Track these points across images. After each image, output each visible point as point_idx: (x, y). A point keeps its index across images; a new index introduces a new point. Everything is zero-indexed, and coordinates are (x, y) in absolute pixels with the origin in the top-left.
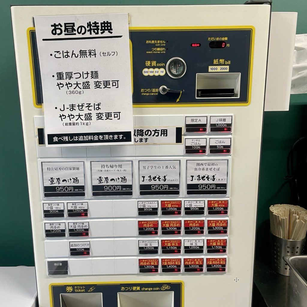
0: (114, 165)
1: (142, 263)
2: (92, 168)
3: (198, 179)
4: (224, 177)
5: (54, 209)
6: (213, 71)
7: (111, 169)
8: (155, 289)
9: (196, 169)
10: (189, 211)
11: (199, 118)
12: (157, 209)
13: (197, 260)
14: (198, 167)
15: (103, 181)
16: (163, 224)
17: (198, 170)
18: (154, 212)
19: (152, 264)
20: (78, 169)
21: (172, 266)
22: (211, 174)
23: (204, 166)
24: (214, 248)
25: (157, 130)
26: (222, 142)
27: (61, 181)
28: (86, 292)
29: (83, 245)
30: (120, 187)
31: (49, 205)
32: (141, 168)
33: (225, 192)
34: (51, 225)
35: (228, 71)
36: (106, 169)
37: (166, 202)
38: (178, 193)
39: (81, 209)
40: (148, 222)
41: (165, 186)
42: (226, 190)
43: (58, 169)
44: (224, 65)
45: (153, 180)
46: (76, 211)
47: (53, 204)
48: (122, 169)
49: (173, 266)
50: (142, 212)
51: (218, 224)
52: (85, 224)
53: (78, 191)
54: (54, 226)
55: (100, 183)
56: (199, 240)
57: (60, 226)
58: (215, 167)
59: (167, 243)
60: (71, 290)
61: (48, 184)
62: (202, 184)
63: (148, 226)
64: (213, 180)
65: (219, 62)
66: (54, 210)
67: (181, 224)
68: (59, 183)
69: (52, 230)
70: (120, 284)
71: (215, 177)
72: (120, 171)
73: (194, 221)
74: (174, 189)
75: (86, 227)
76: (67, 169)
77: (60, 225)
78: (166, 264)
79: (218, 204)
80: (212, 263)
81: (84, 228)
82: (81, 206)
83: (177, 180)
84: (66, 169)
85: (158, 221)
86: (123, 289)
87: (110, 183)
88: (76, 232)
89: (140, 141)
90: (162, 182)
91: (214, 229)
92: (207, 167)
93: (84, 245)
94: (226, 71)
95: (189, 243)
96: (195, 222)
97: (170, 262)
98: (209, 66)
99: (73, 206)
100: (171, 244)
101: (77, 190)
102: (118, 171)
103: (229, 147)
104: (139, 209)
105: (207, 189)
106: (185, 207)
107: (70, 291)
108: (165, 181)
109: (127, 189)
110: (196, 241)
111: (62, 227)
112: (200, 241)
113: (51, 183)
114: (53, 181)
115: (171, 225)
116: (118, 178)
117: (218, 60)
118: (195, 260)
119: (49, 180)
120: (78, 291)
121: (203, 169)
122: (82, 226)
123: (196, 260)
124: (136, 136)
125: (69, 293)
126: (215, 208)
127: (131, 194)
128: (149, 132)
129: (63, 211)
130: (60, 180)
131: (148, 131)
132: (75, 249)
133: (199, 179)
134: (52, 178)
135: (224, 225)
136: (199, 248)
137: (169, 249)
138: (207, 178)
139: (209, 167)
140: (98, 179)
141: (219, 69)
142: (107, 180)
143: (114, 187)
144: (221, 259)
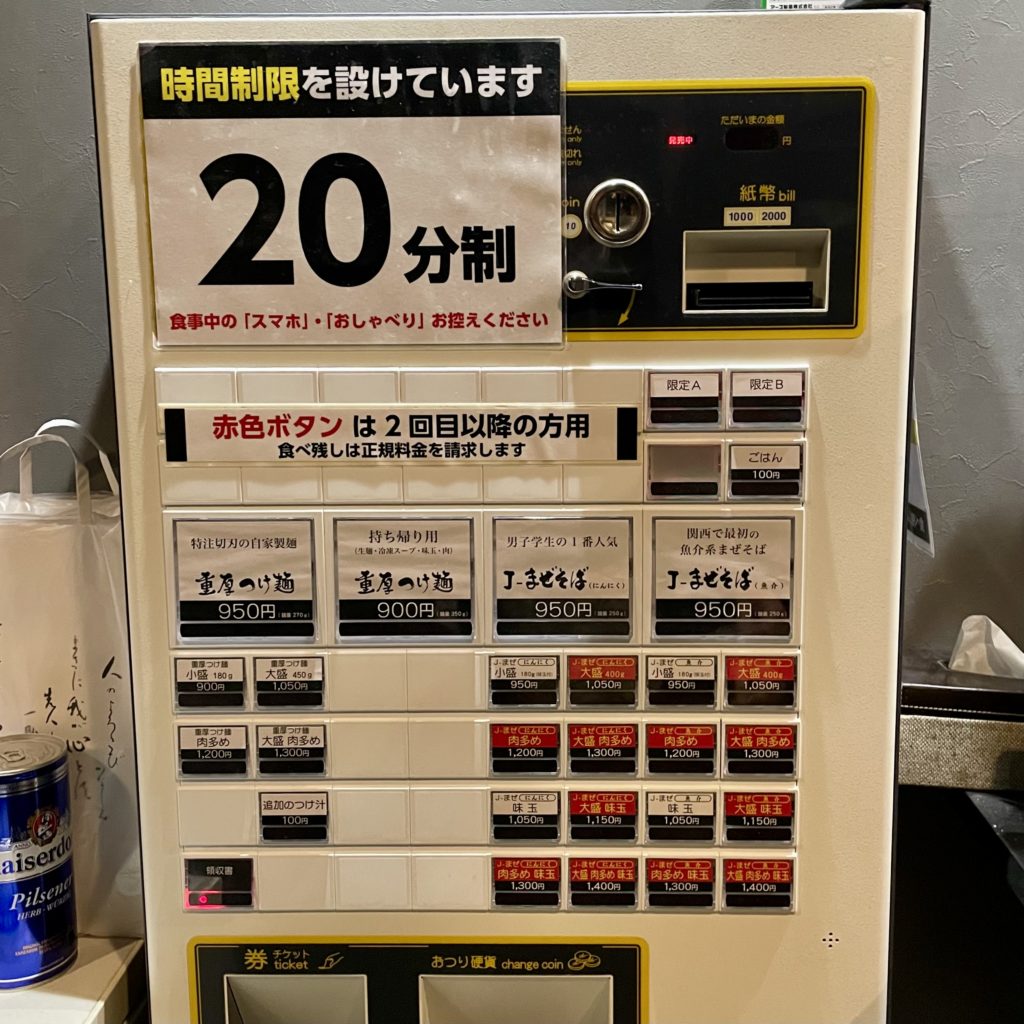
0: (412, 534)
1: (503, 874)
2: (340, 543)
3: (692, 583)
4: (781, 577)
5: (211, 678)
6: (740, 223)
7: (402, 546)
8: (547, 965)
9: (685, 549)
10: (664, 695)
11: (692, 379)
12: (554, 683)
13: (693, 865)
14: (692, 543)
15: (374, 586)
16: (576, 736)
17: (692, 552)
18: (543, 693)
19: (539, 875)
20: (293, 543)
21: (607, 886)
22: (735, 565)
23: (713, 539)
24: (751, 822)
25: (555, 415)
26: (771, 458)
27: (236, 585)
28: (312, 970)
29: (304, 805)
30: (430, 607)
31: (195, 665)
32: (502, 543)
33: (784, 630)
34: (198, 732)
35: (789, 223)
36: (385, 544)
37: (584, 662)
38: (624, 629)
39: (302, 679)
40: (522, 730)
41: (581, 607)
42: (786, 621)
43: (228, 544)
44: (775, 203)
45: (541, 583)
46: (284, 686)
47: (206, 661)
48: (439, 546)
49: (611, 886)
50: (504, 693)
51: (761, 740)
52: (314, 732)
53: (292, 618)
54: (208, 737)
55: (365, 592)
56: (699, 794)
57: (228, 737)
58: (749, 541)
59: (588, 802)
60: (263, 962)
61: (193, 593)
62: (707, 601)
63: (525, 741)
64: (745, 588)
65: (757, 194)
66: (211, 683)
67: (635, 737)
68: (229, 591)
69: (202, 751)
70: (430, 945)
71: (749, 578)
72: (430, 550)
73: (680, 729)
74: (610, 618)
75: (317, 741)
76: (256, 543)
77: (229, 734)
78: (584, 877)
79: (762, 671)
80: (744, 877)
81: (308, 745)
82: (300, 669)
83: (621, 586)
84: (254, 542)
85: (557, 726)
86: (439, 964)
87: (399, 593)
88: (284, 760)
89: (497, 454)
90: (571, 592)
91: (749, 757)
92: (724, 540)
93: (309, 805)
94: (780, 222)
95: (666, 803)
96: (684, 731)
97: (599, 870)
98: (726, 209)
99: (275, 669)
100: (602, 805)
101: (289, 615)
102: (425, 551)
103: (796, 474)
104: (495, 684)
105: (722, 616)
106: (650, 678)
107: (258, 965)
108: (580, 588)
109: (454, 613)
110: (688, 798)
111: (236, 742)
112: (703, 798)
113: (202, 591)
114: (211, 582)
115: (604, 739)
116: (425, 575)
117: (757, 189)
118: (683, 865)
119: (197, 581)
120: (285, 966)
121: (710, 550)
122: (303, 740)
123: (687, 865)
124: (483, 435)
125: (254, 972)
126: (749, 684)
127: (466, 629)
128: (529, 423)
129: (240, 686)
130: (232, 581)
131: (525, 418)
132: (278, 819)
133: (696, 584)
134: (208, 574)
135: (784, 742)
136: (697, 821)
137: (596, 823)
138: (722, 578)
139: (731, 543)
140: (357, 580)
141: (758, 215)
142: (386, 584)
143: (412, 605)
144: (776, 866)
